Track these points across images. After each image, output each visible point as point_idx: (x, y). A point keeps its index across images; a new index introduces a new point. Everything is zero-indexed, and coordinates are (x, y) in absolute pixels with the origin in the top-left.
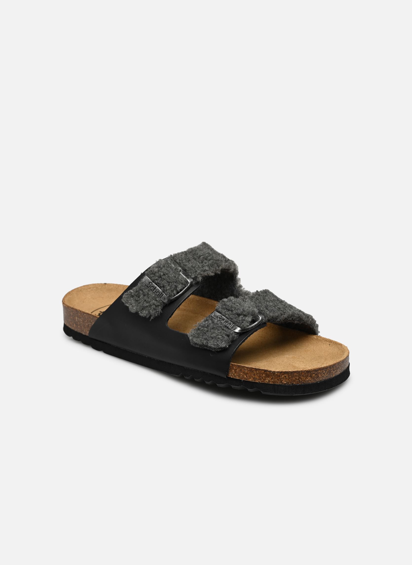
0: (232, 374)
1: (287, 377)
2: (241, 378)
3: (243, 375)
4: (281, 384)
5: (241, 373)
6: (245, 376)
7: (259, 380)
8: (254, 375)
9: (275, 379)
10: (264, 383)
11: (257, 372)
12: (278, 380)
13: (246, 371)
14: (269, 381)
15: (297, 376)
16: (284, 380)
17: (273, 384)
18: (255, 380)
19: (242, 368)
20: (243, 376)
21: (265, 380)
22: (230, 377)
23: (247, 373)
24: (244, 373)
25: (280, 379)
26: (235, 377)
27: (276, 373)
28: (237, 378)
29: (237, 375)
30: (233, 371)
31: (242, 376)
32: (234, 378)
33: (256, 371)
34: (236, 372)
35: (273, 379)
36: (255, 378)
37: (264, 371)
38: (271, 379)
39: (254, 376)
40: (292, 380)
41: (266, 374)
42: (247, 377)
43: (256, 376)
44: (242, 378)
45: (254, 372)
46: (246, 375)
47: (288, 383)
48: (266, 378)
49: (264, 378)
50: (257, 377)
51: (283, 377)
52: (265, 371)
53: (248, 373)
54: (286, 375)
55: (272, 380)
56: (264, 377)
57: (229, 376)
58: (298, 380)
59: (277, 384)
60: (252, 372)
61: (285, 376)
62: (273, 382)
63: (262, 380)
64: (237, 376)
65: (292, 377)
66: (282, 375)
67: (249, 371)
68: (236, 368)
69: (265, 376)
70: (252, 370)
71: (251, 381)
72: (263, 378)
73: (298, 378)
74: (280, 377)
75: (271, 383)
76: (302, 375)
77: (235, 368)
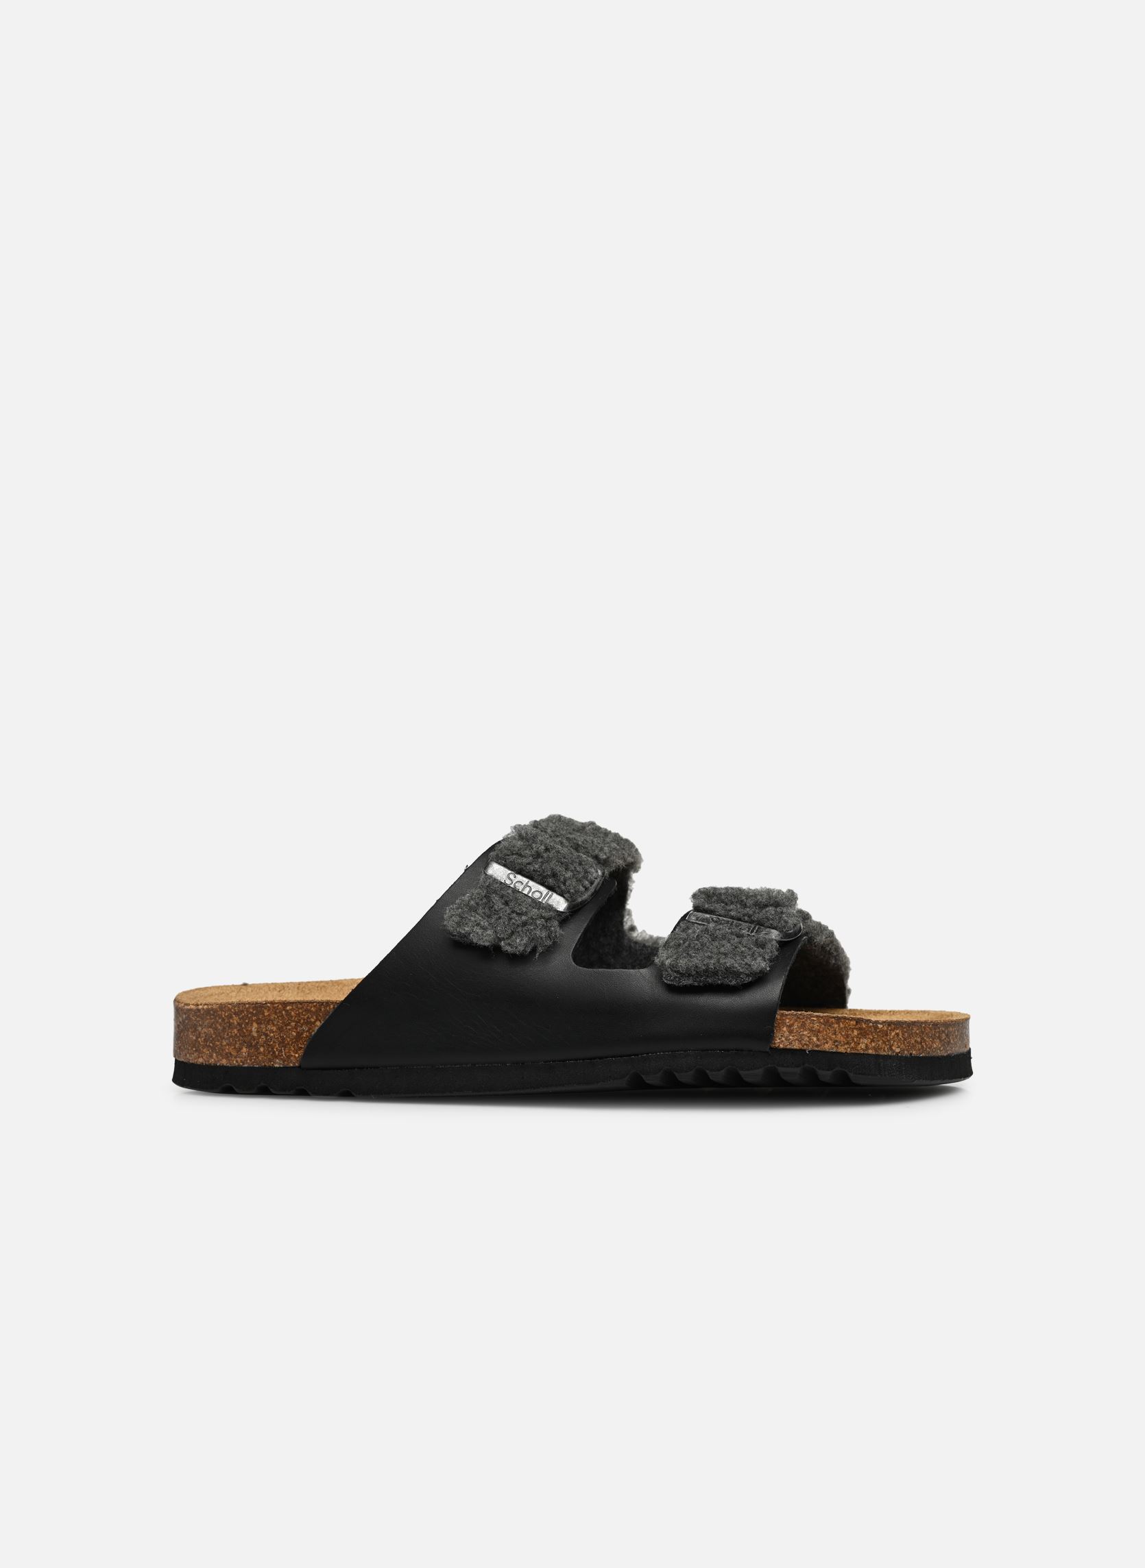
0: (783, 1039)
1: (901, 1034)
2: (805, 1044)
3: (808, 1037)
4: (890, 1053)
5: (805, 1033)
6: (815, 1039)
7: (846, 1046)
8: (835, 1034)
9: (878, 1041)
10: (857, 1052)
11: (842, 1025)
12: (884, 1042)
13: (816, 1026)
14: (867, 1046)
15: (917, 1034)
16: (896, 1043)
17: (874, 1053)
18: (837, 1046)
19: (806, 1020)
20: (810, 1039)
21: (859, 1044)
22: (777, 1045)
23: (819, 1031)
24: (811, 1030)
25: (888, 1041)
26: (791, 1043)
27: (879, 1025)
28: (796, 1046)
29: (796, 1037)
30: (785, 1029)
31: (806, 1039)
32: (788, 1047)
33: (838, 1023)
34: (791, 1032)
35: (874, 1041)
36: (837, 1041)
37: (855, 1023)
38: (871, 1042)
39: (834, 1036)
40: (909, 1043)
41: (860, 1029)
42: (818, 1040)
43: (839, 1037)
44: (807, 1045)
45: (833, 1027)
46: (817, 1036)
47: (904, 1050)
48: (860, 1038)
49: (855, 1039)
50: (842, 1038)
51: (894, 1037)
52: (857, 1022)
53: (821, 1030)
54: (898, 1031)
55: (873, 1045)
56: (857, 1038)
57: (775, 1043)
58: (920, 1046)
59: (882, 1053)
60: (830, 1026)
61: (897, 1034)
62: (874, 1048)
63: (853, 1045)
64: (795, 1040)
65: (909, 1037)
66: (890, 1030)
67: (823, 1024)
68: (791, 1022)
69: (858, 1034)
70: (828, 1021)
71: (827, 1050)
72: (853, 1040)
73: (919, 1040)
74: (887, 1035)
75: (870, 1052)
76: (927, 1034)
77: (788, 1021)
